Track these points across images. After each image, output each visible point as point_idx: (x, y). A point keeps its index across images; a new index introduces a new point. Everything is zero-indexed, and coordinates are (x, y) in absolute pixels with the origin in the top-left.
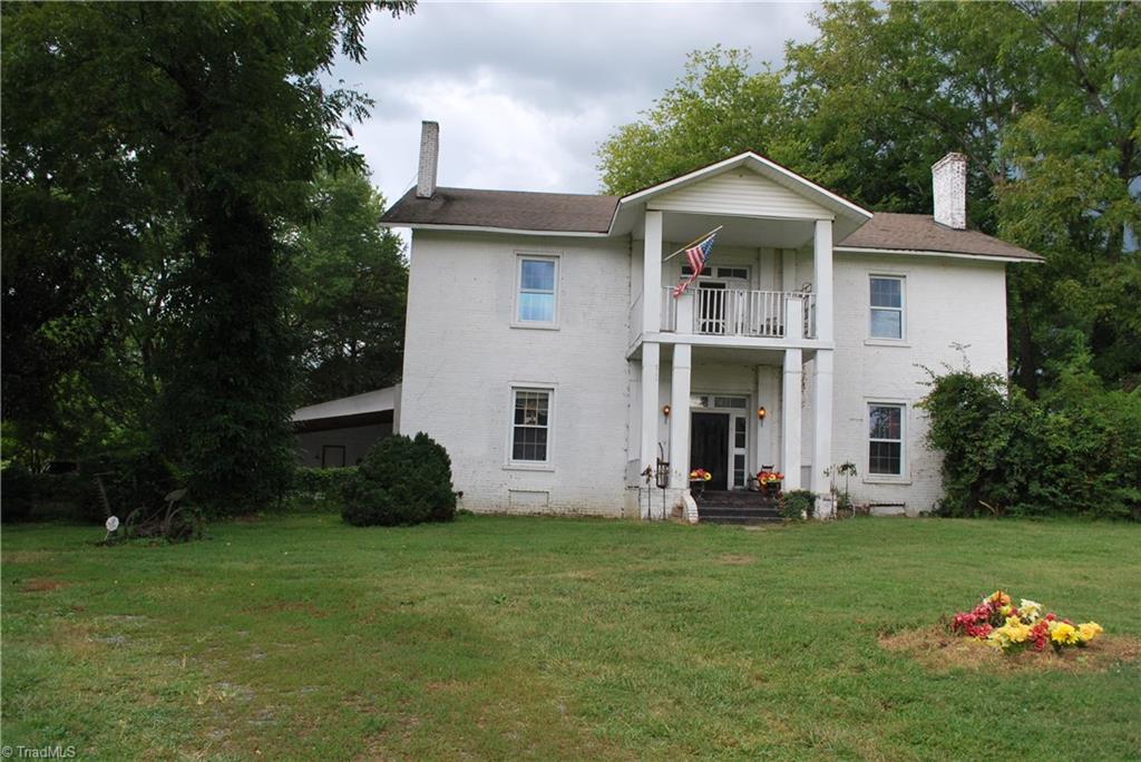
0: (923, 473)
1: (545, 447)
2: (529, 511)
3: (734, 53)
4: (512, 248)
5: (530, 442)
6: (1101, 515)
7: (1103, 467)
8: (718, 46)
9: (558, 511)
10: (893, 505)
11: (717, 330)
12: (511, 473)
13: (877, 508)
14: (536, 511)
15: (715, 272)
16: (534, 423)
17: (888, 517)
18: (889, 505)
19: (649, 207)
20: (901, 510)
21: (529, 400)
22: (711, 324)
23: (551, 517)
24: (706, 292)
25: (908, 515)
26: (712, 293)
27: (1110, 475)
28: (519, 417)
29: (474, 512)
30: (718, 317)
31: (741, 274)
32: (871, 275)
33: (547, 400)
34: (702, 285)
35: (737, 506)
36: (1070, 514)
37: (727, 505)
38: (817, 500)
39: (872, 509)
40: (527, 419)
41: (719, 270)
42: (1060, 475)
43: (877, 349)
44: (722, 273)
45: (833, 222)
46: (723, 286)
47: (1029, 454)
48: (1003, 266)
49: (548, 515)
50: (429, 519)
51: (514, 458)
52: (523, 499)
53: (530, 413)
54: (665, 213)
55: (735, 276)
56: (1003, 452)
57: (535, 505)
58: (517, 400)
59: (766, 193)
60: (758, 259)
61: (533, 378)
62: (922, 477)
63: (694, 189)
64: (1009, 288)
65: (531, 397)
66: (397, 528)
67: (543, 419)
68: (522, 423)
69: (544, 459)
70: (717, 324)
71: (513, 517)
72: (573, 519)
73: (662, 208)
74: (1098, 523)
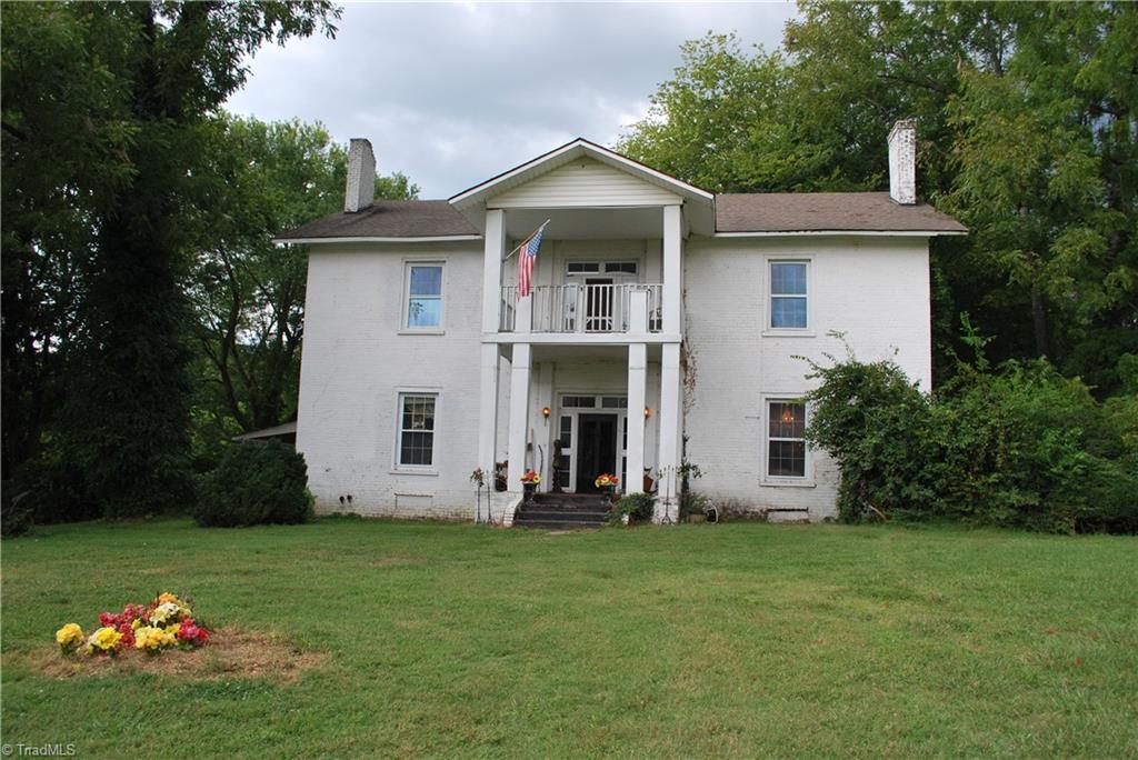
0: (828, 476)
1: (431, 451)
2: (413, 515)
3: (722, 39)
4: (401, 256)
5: (417, 448)
6: (985, 523)
7: (989, 467)
8: (710, 33)
9: (441, 515)
10: (793, 510)
11: (604, 328)
12: (398, 477)
13: (776, 513)
14: (421, 515)
15: (602, 267)
16: (421, 427)
17: (787, 523)
18: (789, 510)
19: (489, 206)
20: (804, 516)
21: (417, 405)
22: (597, 322)
23: (433, 521)
24: (590, 290)
25: (811, 521)
26: (598, 289)
27: (995, 475)
28: (407, 423)
29: (363, 515)
30: (604, 315)
31: (630, 268)
32: (769, 260)
33: (433, 405)
34: (588, 282)
35: (568, 510)
36: (953, 520)
37: (557, 509)
38: (657, 504)
39: (770, 515)
40: (415, 424)
41: (607, 265)
42: (938, 476)
43: (777, 340)
44: (610, 268)
45: (682, 207)
46: (610, 281)
47: (903, 453)
48: (927, 242)
49: (432, 519)
50: (266, 521)
51: (402, 462)
52: (409, 502)
53: (418, 418)
54: (505, 211)
55: (623, 270)
56: (878, 449)
57: (419, 509)
58: (406, 406)
59: (612, 182)
60: (646, 252)
61: (419, 383)
62: (827, 479)
63: (535, 183)
64: (932, 266)
65: (420, 402)
66: (236, 530)
67: (430, 423)
68: (410, 428)
69: (430, 463)
70: (604, 321)
71: (398, 521)
72: (455, 523)
73: (504, 205)
74: (981, 531)
